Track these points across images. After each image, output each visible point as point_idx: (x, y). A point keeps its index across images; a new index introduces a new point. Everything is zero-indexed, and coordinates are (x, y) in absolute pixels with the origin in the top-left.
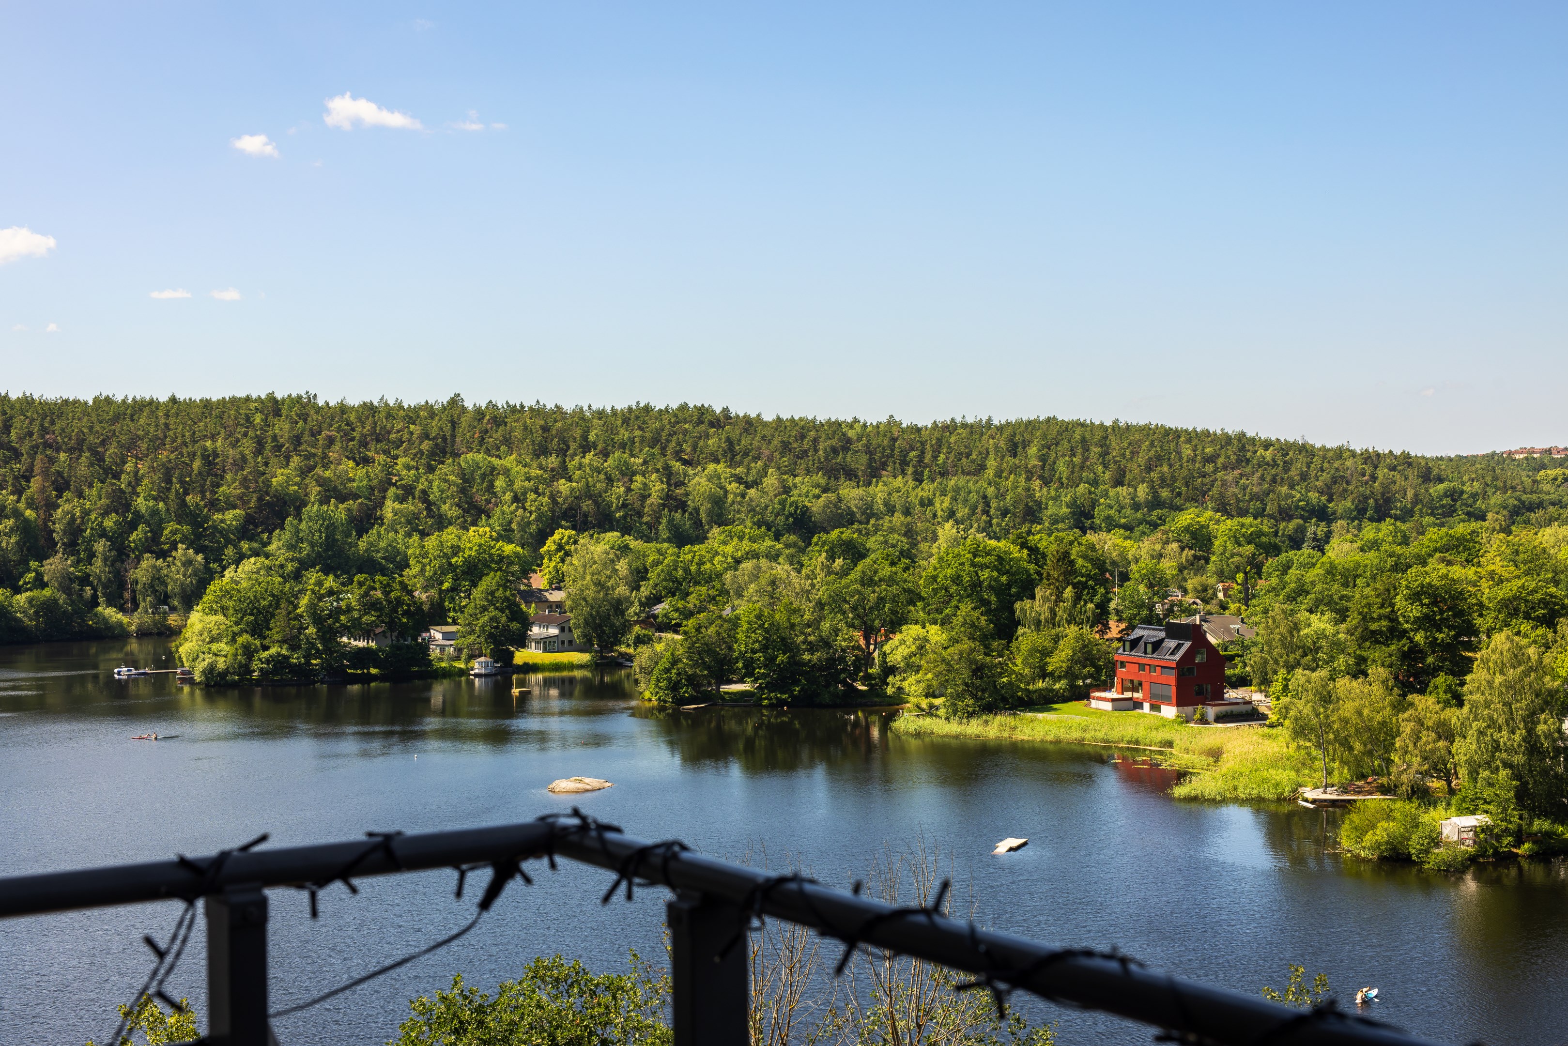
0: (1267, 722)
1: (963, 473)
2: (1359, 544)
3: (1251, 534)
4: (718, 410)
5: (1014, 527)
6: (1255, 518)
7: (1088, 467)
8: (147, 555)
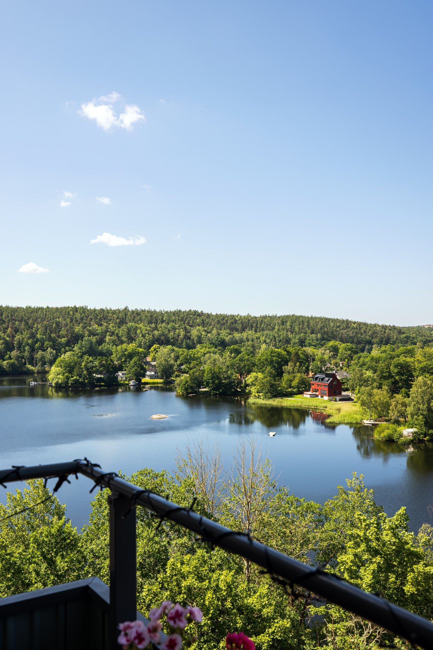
0: (354, 401)
1: (269, 330)
2: (380, 351)
3: (350, 348)
4: (200, 312)
5: (283, 345)
6: (351, 343)
7: (304, 329)
8: (40, 351)
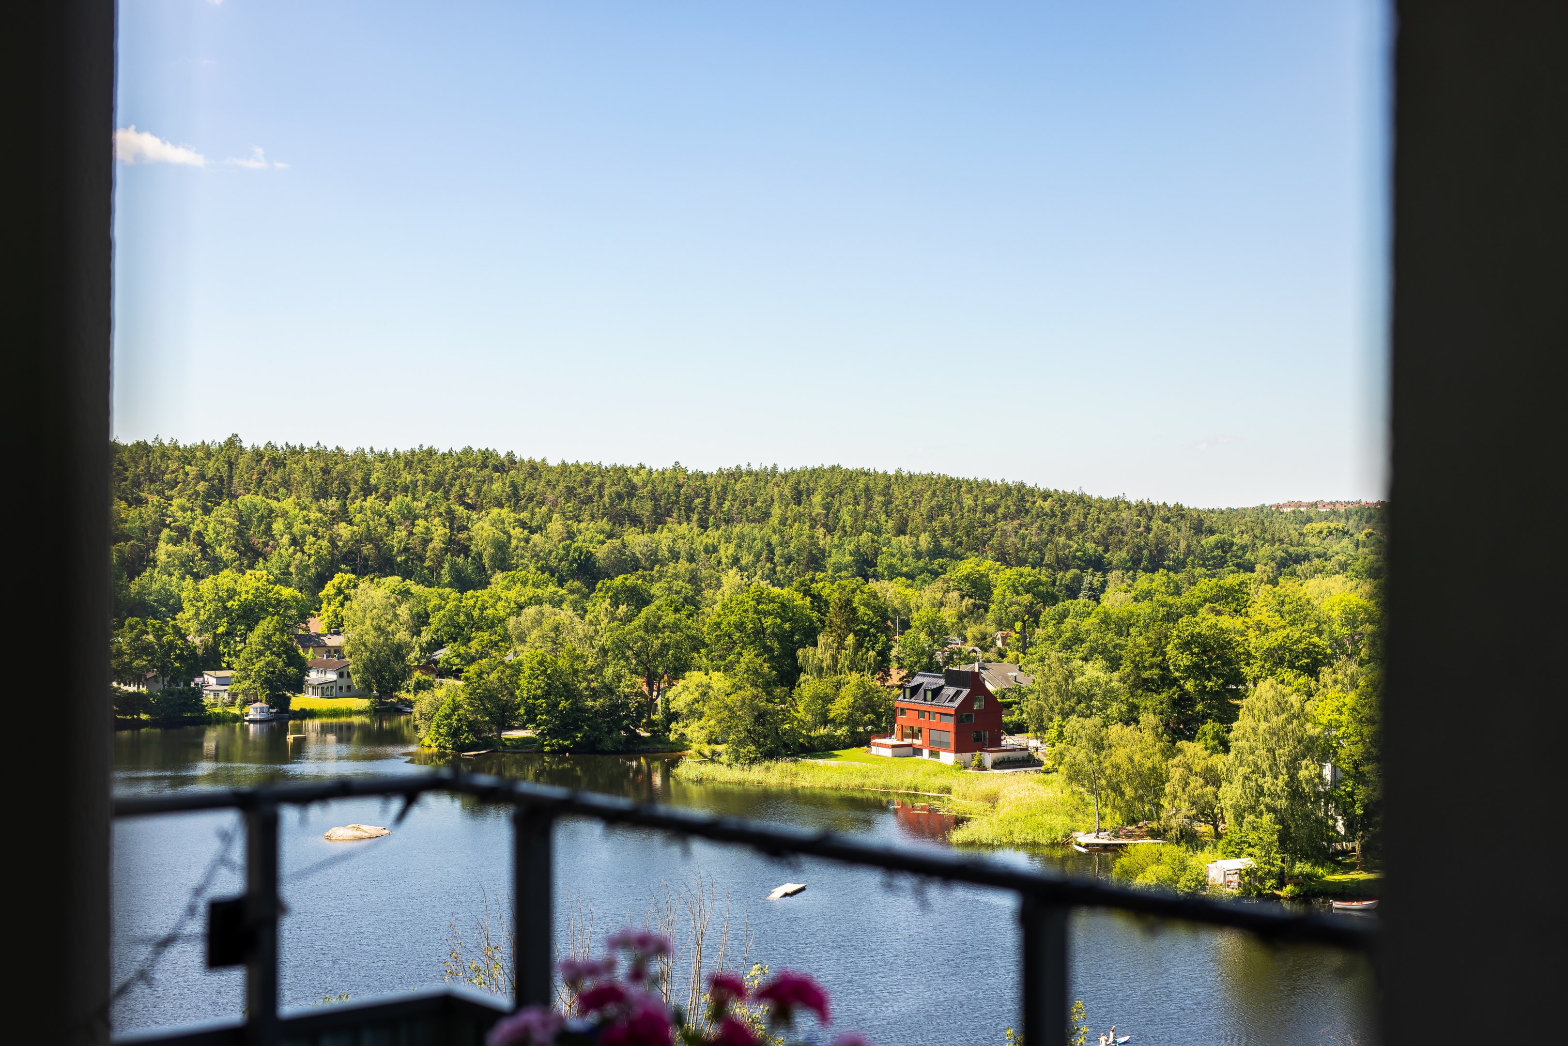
0: (1043, 768)
1: (748, 520)
2: (1133, 594)
3: (1029, 583)
4: (503, 454)
5: (798, 574)
6: (1034, 567)
7: (871, 516)
